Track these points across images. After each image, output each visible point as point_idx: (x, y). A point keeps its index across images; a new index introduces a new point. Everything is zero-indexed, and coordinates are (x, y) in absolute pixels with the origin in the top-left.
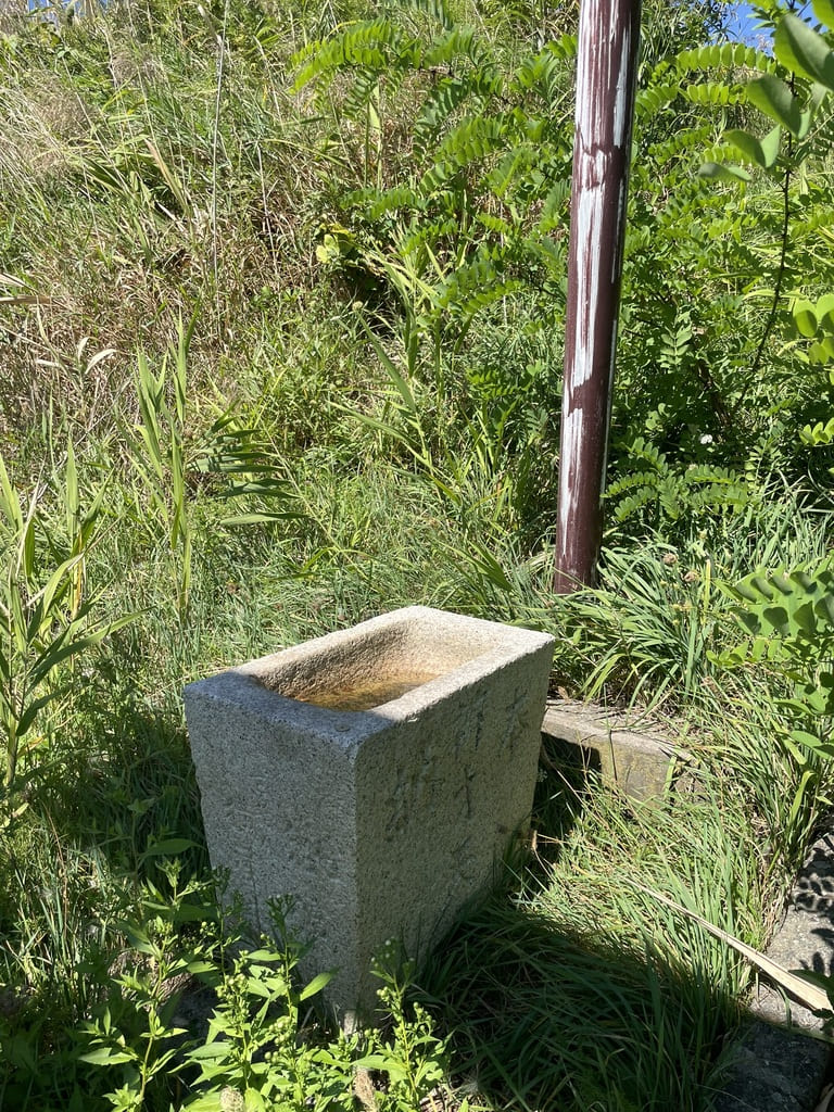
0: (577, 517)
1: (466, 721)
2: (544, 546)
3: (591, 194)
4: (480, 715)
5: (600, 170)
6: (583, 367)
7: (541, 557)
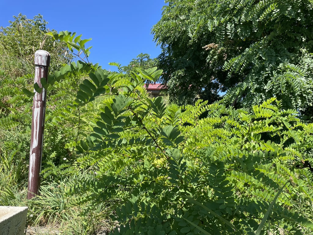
0: (34, 179)
1: (5, 229)
2: (24, 188)
3: (37, 109)
4: (9, 227)
5: (39, 105)
6: (35, 144)
7: (23, 191)
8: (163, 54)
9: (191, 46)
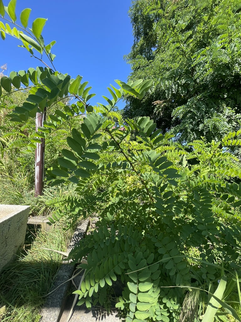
0: (38, 184)
4: (9, 225)
6: (38, 159)
7: (32, 191)
8: (126, 107)
9: (144, 103)
